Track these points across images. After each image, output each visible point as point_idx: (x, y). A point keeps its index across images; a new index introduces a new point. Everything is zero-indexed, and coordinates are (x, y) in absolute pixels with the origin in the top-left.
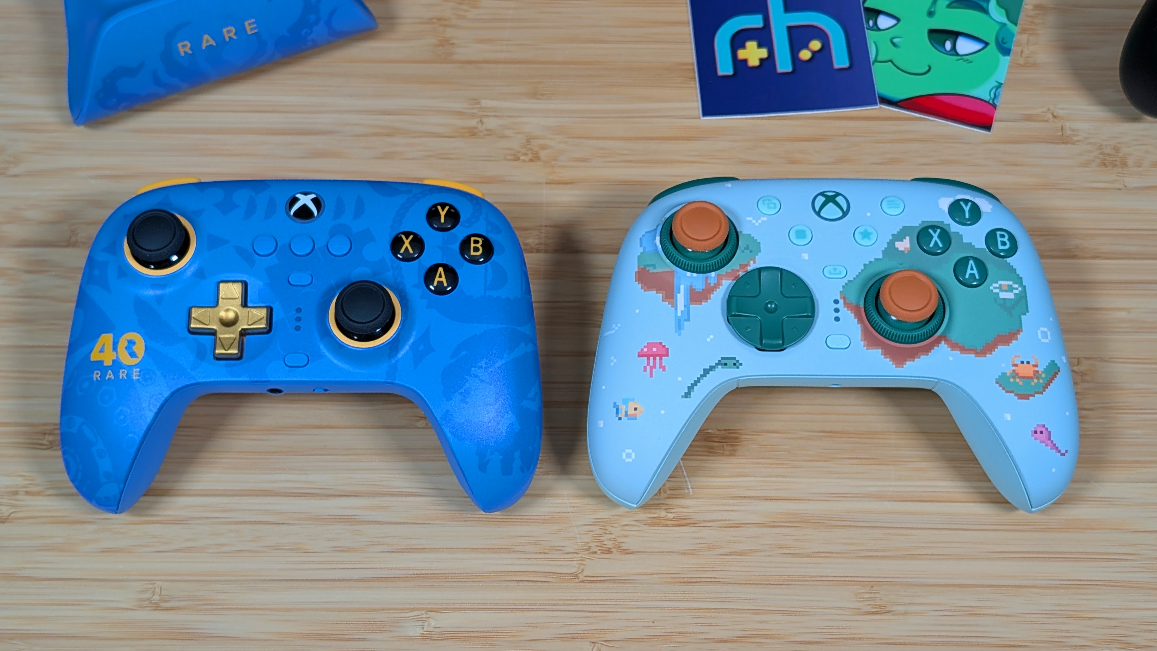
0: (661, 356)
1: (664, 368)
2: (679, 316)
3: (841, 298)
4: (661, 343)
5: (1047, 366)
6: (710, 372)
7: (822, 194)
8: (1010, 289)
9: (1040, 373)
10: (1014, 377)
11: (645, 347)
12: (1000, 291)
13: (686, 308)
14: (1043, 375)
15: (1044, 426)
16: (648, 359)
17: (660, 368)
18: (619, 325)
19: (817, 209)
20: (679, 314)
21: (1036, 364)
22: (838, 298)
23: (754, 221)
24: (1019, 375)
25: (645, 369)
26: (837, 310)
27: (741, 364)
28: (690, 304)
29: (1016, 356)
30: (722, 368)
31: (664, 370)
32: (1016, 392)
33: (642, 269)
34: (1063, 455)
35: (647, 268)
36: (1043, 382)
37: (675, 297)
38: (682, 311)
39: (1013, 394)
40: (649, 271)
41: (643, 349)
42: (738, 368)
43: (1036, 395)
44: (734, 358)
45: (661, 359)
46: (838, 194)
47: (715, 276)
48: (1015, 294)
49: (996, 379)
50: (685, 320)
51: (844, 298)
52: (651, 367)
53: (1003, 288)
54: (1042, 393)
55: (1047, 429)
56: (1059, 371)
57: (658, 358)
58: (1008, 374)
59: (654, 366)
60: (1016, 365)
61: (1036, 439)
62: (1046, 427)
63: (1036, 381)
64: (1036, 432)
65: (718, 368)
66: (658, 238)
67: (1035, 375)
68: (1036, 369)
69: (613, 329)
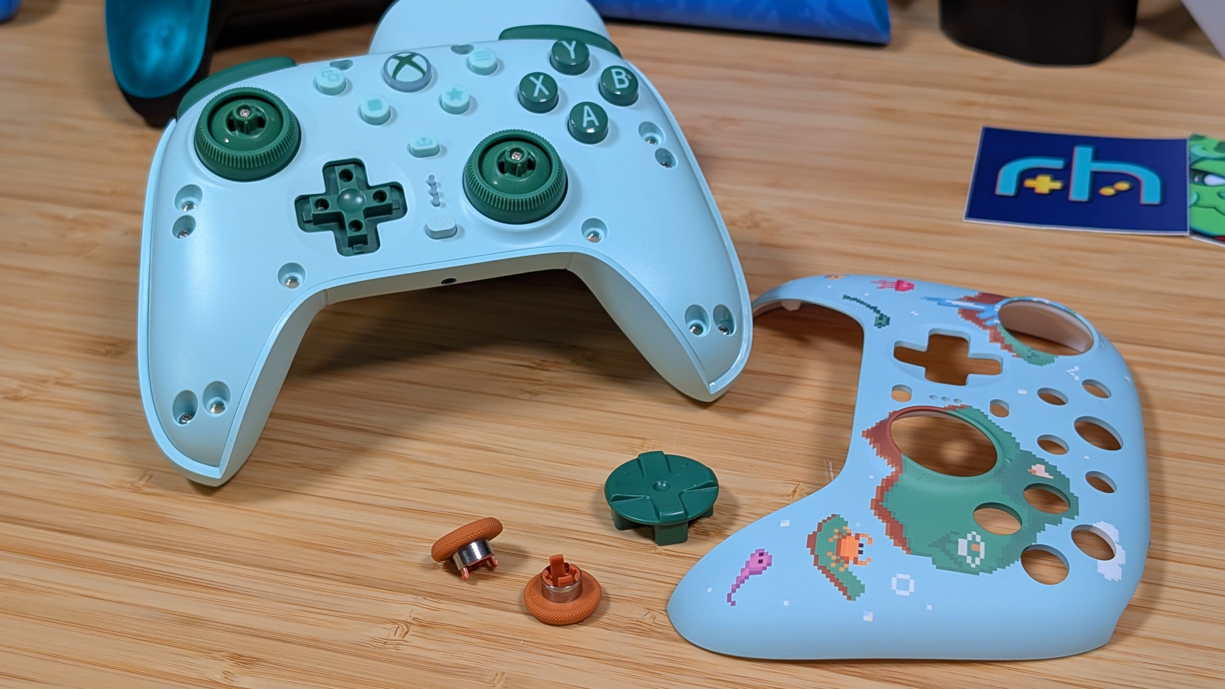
3: (962, 405)
5: (855, 577)
8: (974, 554)
9: (846, 565)
10: (840, 533)
12: (969, 541)
14: (842, 569)
15: (769, 564)
21: (858, 563)
24: (843, 540)
29: (870, 540)
32: (818, 533)
34: (729, 596)
36: (832, 568)
39: (816, 530)
43: (813, 556)
48: (965, 557)
49: (839, 515)
53: (973, 545)
54: (816, 563)
55: (765, 568)
56: (849, 598)
58: (844, 528)
60: (857, 536)
61: (752, 555)
62: (768, 567)
63: (834, 558)
64: (761, 554)
67: (842, 558)
68: (851, 562)
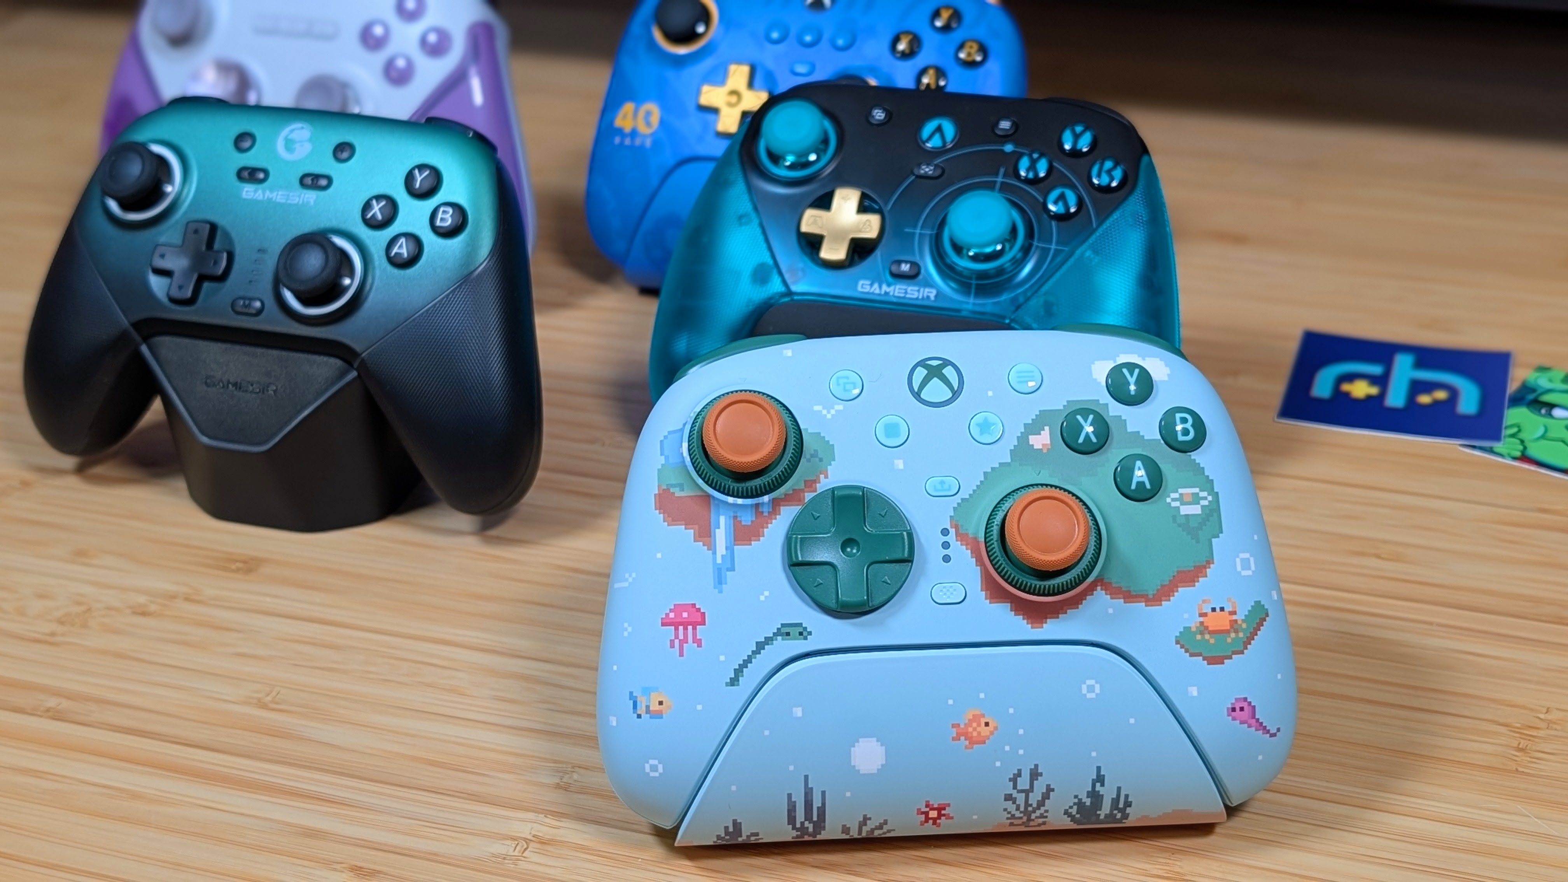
0: (694, 625)
1: (699, 642)
2: (719, 564)
3: (951, 527)
4: (694, 605)
5: (1249, 611)
6: (766, 647)
7: (922, 363)
8: (1196, 500)
9: (1239, 622)
10: (1202, 633)
11: (671, 611)
12: (1181, 504)
13: (729, 551)
14: (1244, 626)
15: (1245, 699)
16: (677, 629)
17: (694, 642)
18: (634, 575)
19: (916, 390)
20: (719, 561)
21: (1234, 610)
22: (948, 527)
23: (825, 412)
24: (1210, 629)
25: (672, 645)
26: (946, 545)
27: (810, 633)
28: (735, 545)
29: (1204, 601)
30: (783, 639)
31: (700, 646)
32: (1205, 654)
33: (664, 490)
34: (1273, 735)
35: (672, 490)
36: (1244, 635)
37: (712, 535)
38: (722, 556)
39: (1201, 658)
40: (673, 493)
41: (669, 614)
42: (806, 638)
43: (1234, 656)
44: (800, 625)
45: (694, 629)
46: (946, 363)
47: (769, 501)
48: (1203, 507)
49: (1176, 637)
50: (728, 570)
51: (957, 527)
52: (680, 640)
53: (1186, 499)
54: (1242, 653)
55: (1250, 703)
56: (1267, 615)
57: (690, 628)
58: (1194, 629)
59: (685, 640)
60: (1203, 615)
61: (1234, 719)
62: (1249, 700)
63: (1233, 635)
64: (1234, 710)
65: (776, 640)
66: (685, 445)
67: (1231, 626)
68: (1234, 617)
69: (627, 580)
